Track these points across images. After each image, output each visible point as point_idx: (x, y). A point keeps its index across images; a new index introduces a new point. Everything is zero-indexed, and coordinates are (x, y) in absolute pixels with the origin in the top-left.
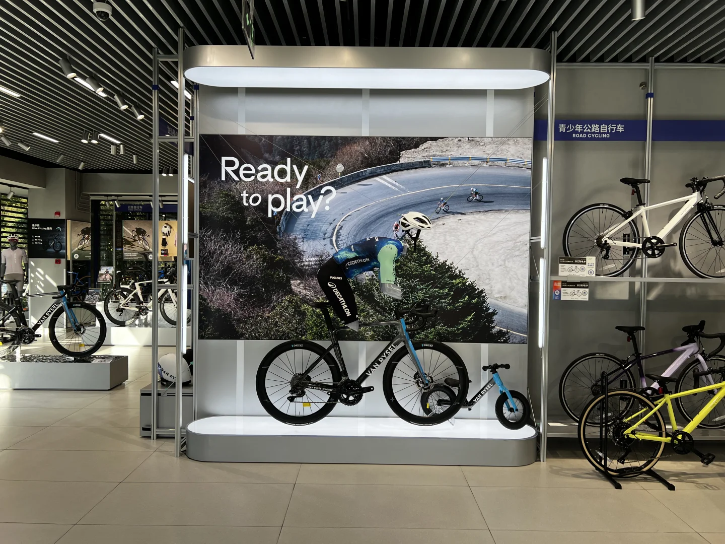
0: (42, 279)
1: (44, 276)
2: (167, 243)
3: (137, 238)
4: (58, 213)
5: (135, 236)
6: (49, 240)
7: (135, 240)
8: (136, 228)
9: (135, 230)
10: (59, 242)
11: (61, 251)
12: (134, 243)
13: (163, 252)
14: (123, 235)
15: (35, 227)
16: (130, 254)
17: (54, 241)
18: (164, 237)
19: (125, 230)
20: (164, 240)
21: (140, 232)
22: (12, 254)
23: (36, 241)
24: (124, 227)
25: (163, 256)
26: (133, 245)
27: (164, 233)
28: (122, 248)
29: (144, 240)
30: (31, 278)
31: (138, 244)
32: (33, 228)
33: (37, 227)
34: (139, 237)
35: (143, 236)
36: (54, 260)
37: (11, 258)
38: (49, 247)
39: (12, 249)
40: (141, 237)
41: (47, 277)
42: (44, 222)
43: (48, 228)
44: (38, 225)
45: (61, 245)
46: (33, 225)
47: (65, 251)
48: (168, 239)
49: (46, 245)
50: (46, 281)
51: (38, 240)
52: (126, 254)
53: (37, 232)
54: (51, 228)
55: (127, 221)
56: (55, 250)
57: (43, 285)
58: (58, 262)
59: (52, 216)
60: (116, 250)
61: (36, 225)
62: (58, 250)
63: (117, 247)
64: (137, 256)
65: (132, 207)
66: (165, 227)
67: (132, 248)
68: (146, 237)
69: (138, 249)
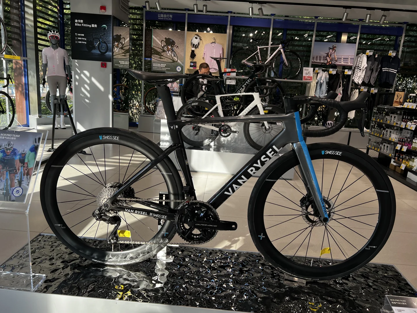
0: (88, 82)
1: (89, 79)
2: (195, 55)
3: (165, 49)
4: (103, 8)
5: (164, 46)
6: (94, 39)
7: (164, 51)
8: (166, 38)
9: (165, 40)
10: (105, 43)
11: (107, 53)
12: (162, 54)
13: (192, 64)
14: (153, 44)
15: (78, 22)
16: (159, 65)
17: (99, 41)
18: (193, 49)
19: (154, 39)
20: (193, 51)
21: (169, 42)
22: (53, 53)
23: (80, 40)
24: (153, 36)
25: (192, 68)
26: (162, 56)
27: (194, 45)
28: (151, 58)
29: (173, 51)
30: (76, 80)
31: (167, 55)
32: (76, 24)
33: (80, 23)
34: (168, 48)
35: (172, 47)
36: (99, 63)
37: (53, 57)
38: (94, 48)
39: (53, 48)
40: (170, 47)
41: (93, 80)
42: (89, 18)
43: (93, 26)
44: (82, 21)
45: (107, 46)
46: (76, 21)
47: (111, 54)
48: (197, 52)
49: (90, 45)
50: (92, 85)
51: (81, 39)
52: (154, 65)
53: (81, 30)
54: (96, 26)
55: (157, 30)
56: (100, 51)
57: (88, 88)
58: (104, 66)
59: (97, 11)
60: (145, 60)
61: (79, 21)
62: (104, 51)
63: (146, 57)
64: (166, 67)
65: (162, 15)
66: (196, 38)
67: (161, 58)
68: (175, 48)
69: (166, 60)
